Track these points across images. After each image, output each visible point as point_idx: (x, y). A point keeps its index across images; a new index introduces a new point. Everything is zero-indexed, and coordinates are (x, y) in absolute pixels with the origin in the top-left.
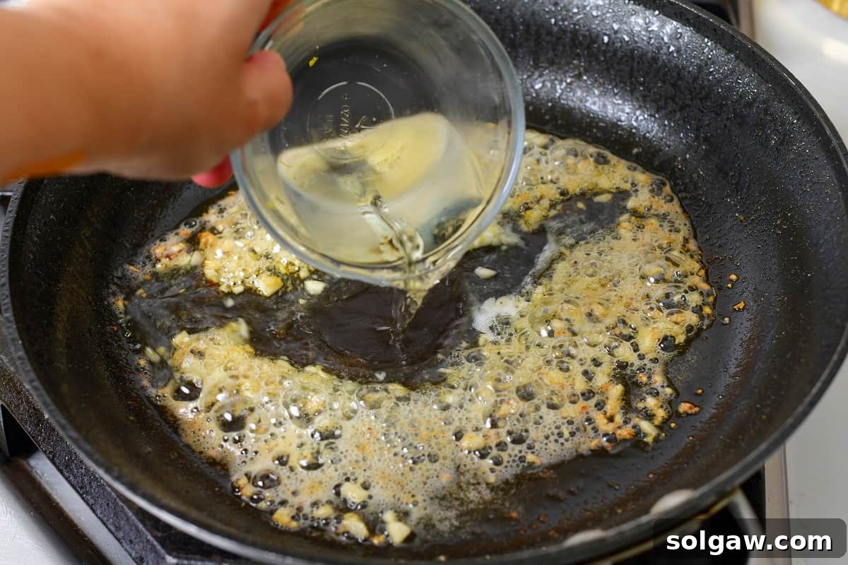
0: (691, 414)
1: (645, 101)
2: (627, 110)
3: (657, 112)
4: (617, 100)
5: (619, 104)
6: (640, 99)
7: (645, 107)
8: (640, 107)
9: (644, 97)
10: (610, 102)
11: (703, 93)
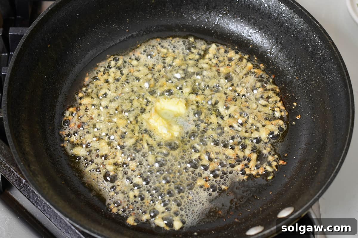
0: (283, 165)
1: (254, 25)
2: (247, 29)
3: (260, 30)
4: (242, 24)
5: (243, 26)
6: (252, 24)
7: (254, 28)
8: (252, 28)
9: (254, 24)
10: (239, 25)
11: (280, 25)
